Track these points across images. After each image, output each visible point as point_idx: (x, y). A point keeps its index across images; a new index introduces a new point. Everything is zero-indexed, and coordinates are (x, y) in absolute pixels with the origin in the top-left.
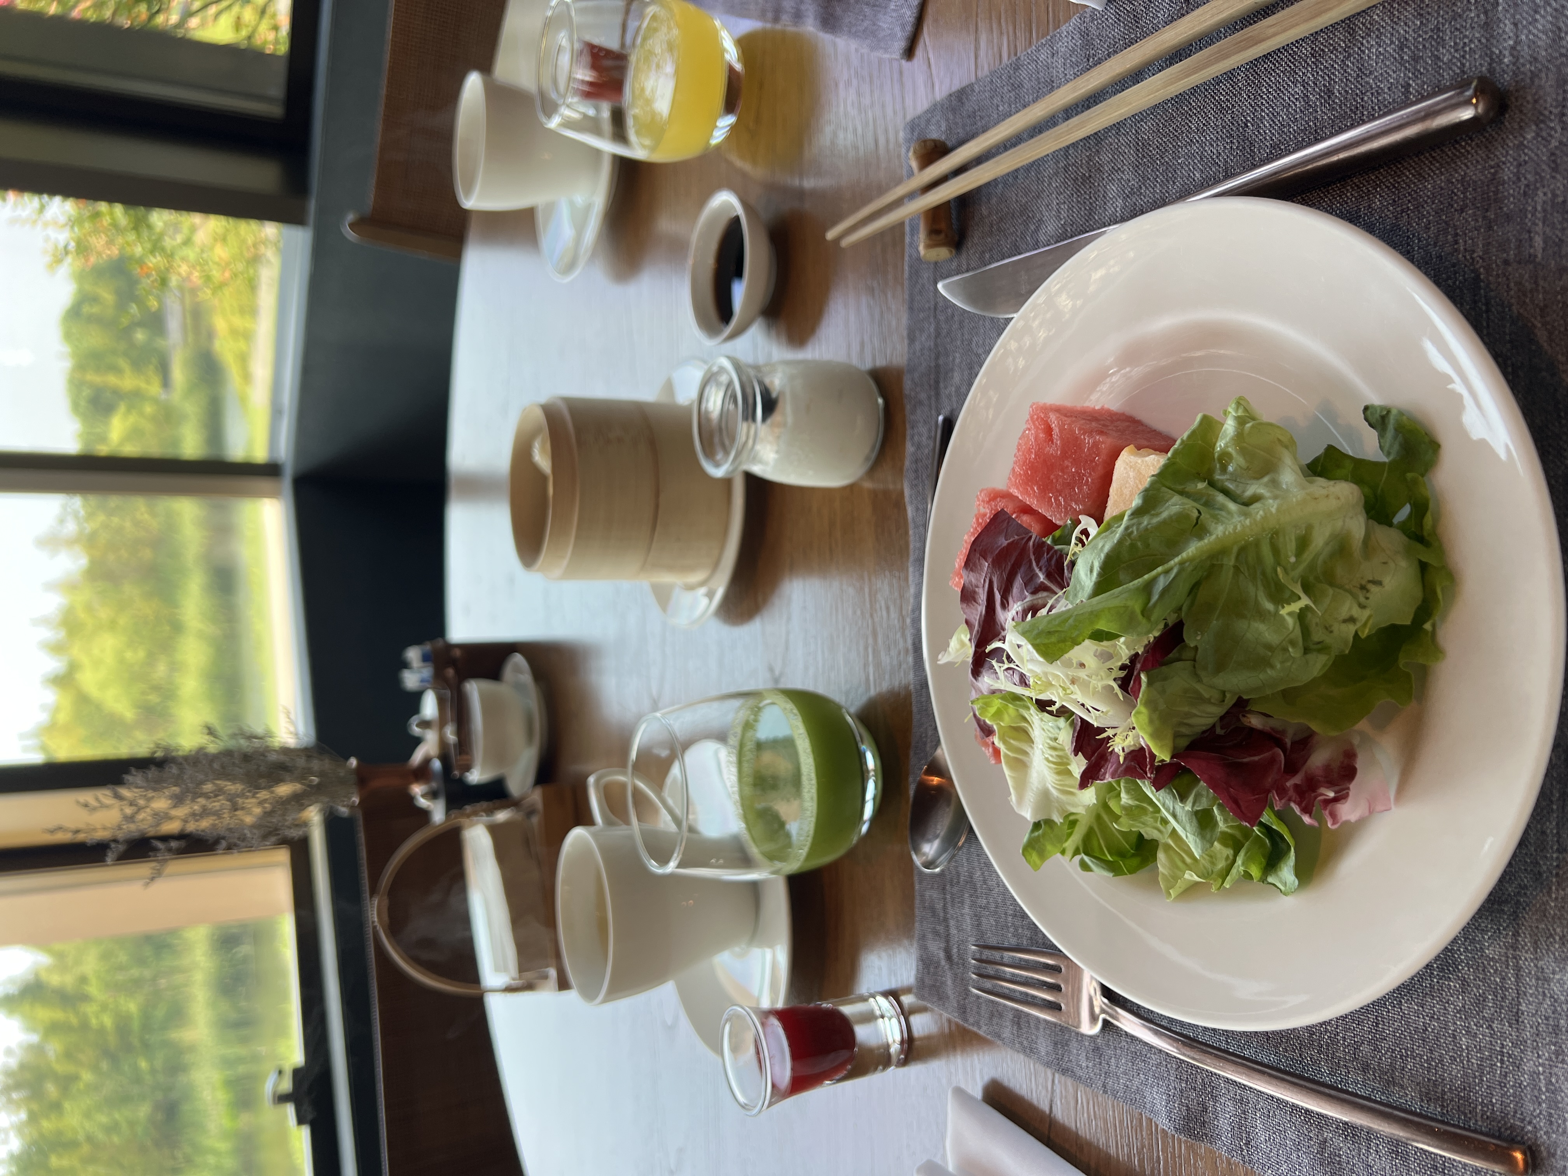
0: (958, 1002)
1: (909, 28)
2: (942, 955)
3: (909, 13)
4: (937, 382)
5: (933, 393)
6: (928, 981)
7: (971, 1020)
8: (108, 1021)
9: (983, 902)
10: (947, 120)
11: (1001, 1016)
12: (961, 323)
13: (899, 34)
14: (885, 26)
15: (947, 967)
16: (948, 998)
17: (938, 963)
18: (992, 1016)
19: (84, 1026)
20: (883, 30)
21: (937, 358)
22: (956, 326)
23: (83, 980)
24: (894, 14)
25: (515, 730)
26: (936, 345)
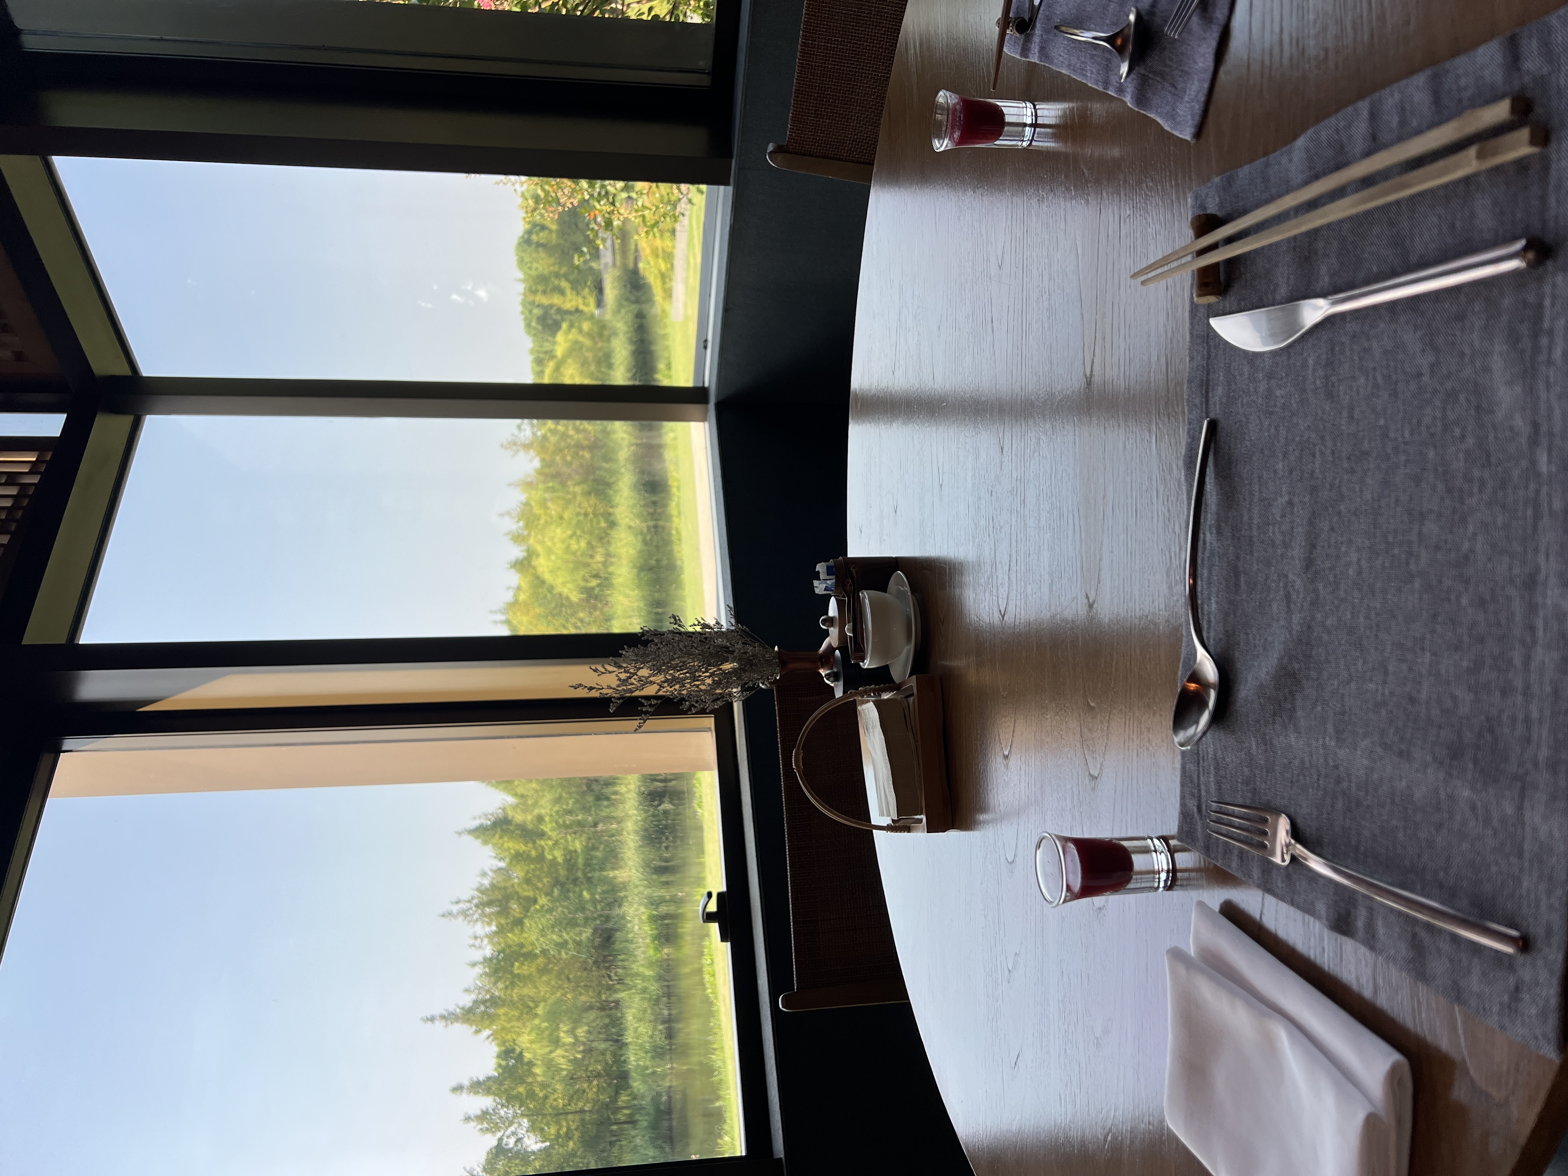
0: (1204, 843)
1: (1197, 118)
2: (1195, 809)
3: (1197, 107)
4: (1207, 392)
5: (1204, 400)
6: (1185, 829)
7: (1213, 856)
8: (559, 855)
9: (1222, 773)
10: (1219, 196)
11: (1231, 853)
12: (1224, 350)
13: (1190, 122)
14: (1181, 113)
15: (1198, 819)
16: (1198, 840)
17: (1193, 815)
18: (1225, 852)
19: (541, 858)
20: (1180, 116)
21: (1208, 374)
22: (1221, 352)
23: (540, 819)
24: (1188, 105)
25: (898, 631)
26: (1208, 364)
